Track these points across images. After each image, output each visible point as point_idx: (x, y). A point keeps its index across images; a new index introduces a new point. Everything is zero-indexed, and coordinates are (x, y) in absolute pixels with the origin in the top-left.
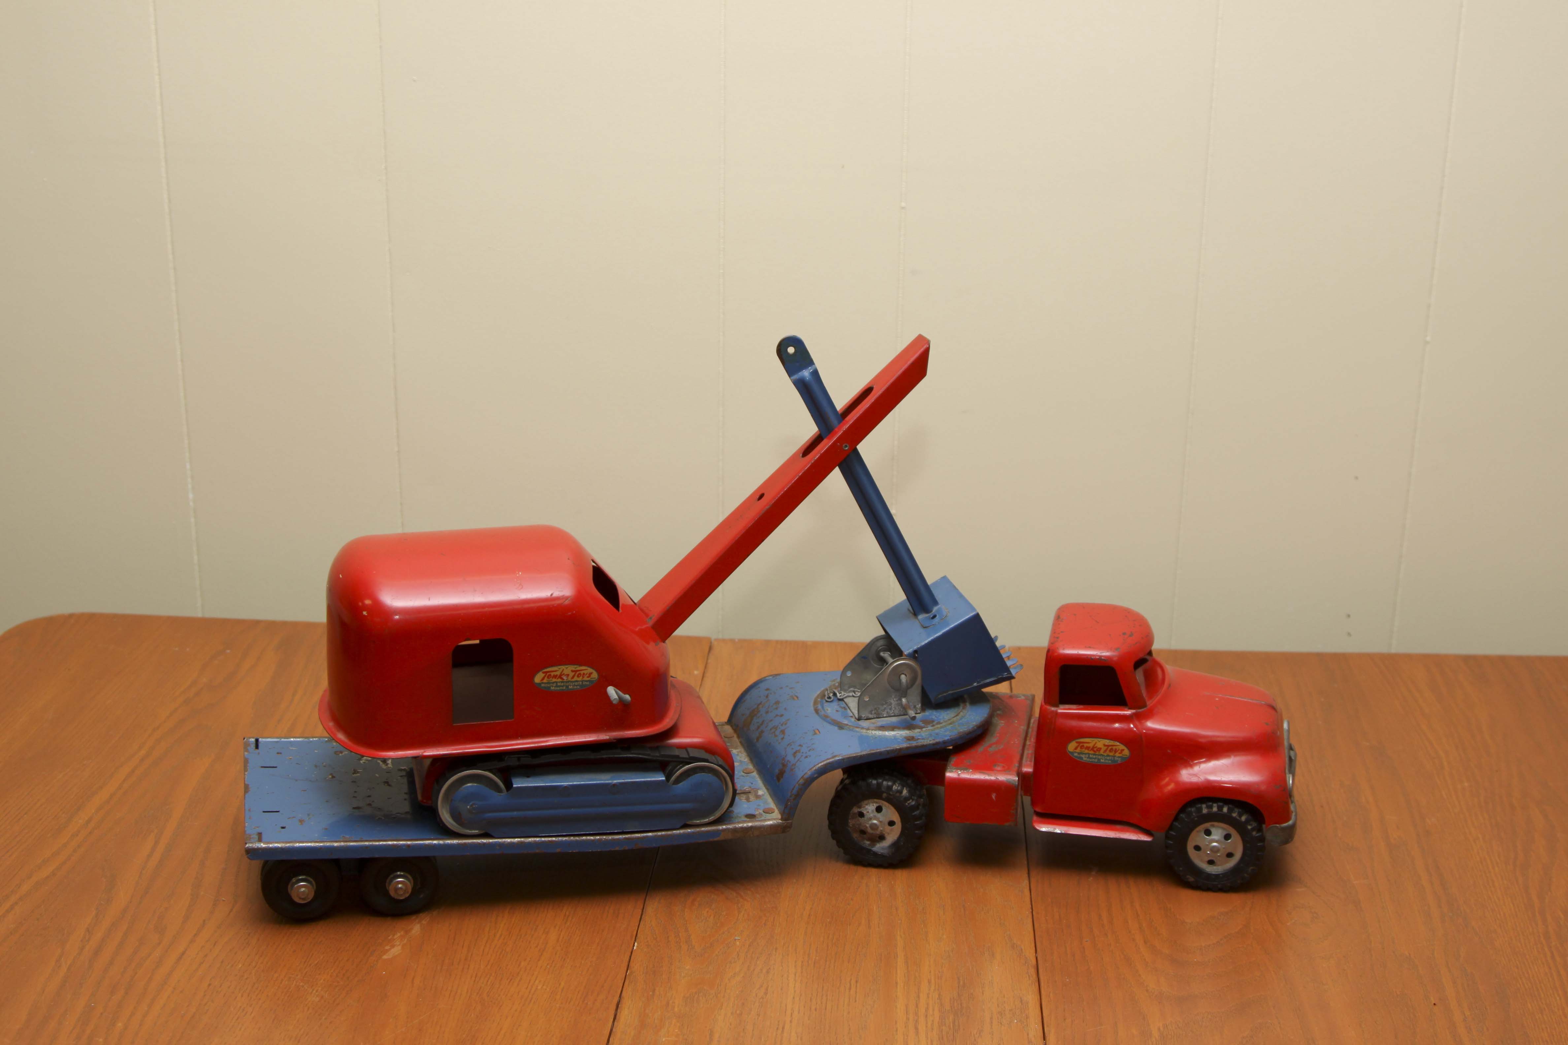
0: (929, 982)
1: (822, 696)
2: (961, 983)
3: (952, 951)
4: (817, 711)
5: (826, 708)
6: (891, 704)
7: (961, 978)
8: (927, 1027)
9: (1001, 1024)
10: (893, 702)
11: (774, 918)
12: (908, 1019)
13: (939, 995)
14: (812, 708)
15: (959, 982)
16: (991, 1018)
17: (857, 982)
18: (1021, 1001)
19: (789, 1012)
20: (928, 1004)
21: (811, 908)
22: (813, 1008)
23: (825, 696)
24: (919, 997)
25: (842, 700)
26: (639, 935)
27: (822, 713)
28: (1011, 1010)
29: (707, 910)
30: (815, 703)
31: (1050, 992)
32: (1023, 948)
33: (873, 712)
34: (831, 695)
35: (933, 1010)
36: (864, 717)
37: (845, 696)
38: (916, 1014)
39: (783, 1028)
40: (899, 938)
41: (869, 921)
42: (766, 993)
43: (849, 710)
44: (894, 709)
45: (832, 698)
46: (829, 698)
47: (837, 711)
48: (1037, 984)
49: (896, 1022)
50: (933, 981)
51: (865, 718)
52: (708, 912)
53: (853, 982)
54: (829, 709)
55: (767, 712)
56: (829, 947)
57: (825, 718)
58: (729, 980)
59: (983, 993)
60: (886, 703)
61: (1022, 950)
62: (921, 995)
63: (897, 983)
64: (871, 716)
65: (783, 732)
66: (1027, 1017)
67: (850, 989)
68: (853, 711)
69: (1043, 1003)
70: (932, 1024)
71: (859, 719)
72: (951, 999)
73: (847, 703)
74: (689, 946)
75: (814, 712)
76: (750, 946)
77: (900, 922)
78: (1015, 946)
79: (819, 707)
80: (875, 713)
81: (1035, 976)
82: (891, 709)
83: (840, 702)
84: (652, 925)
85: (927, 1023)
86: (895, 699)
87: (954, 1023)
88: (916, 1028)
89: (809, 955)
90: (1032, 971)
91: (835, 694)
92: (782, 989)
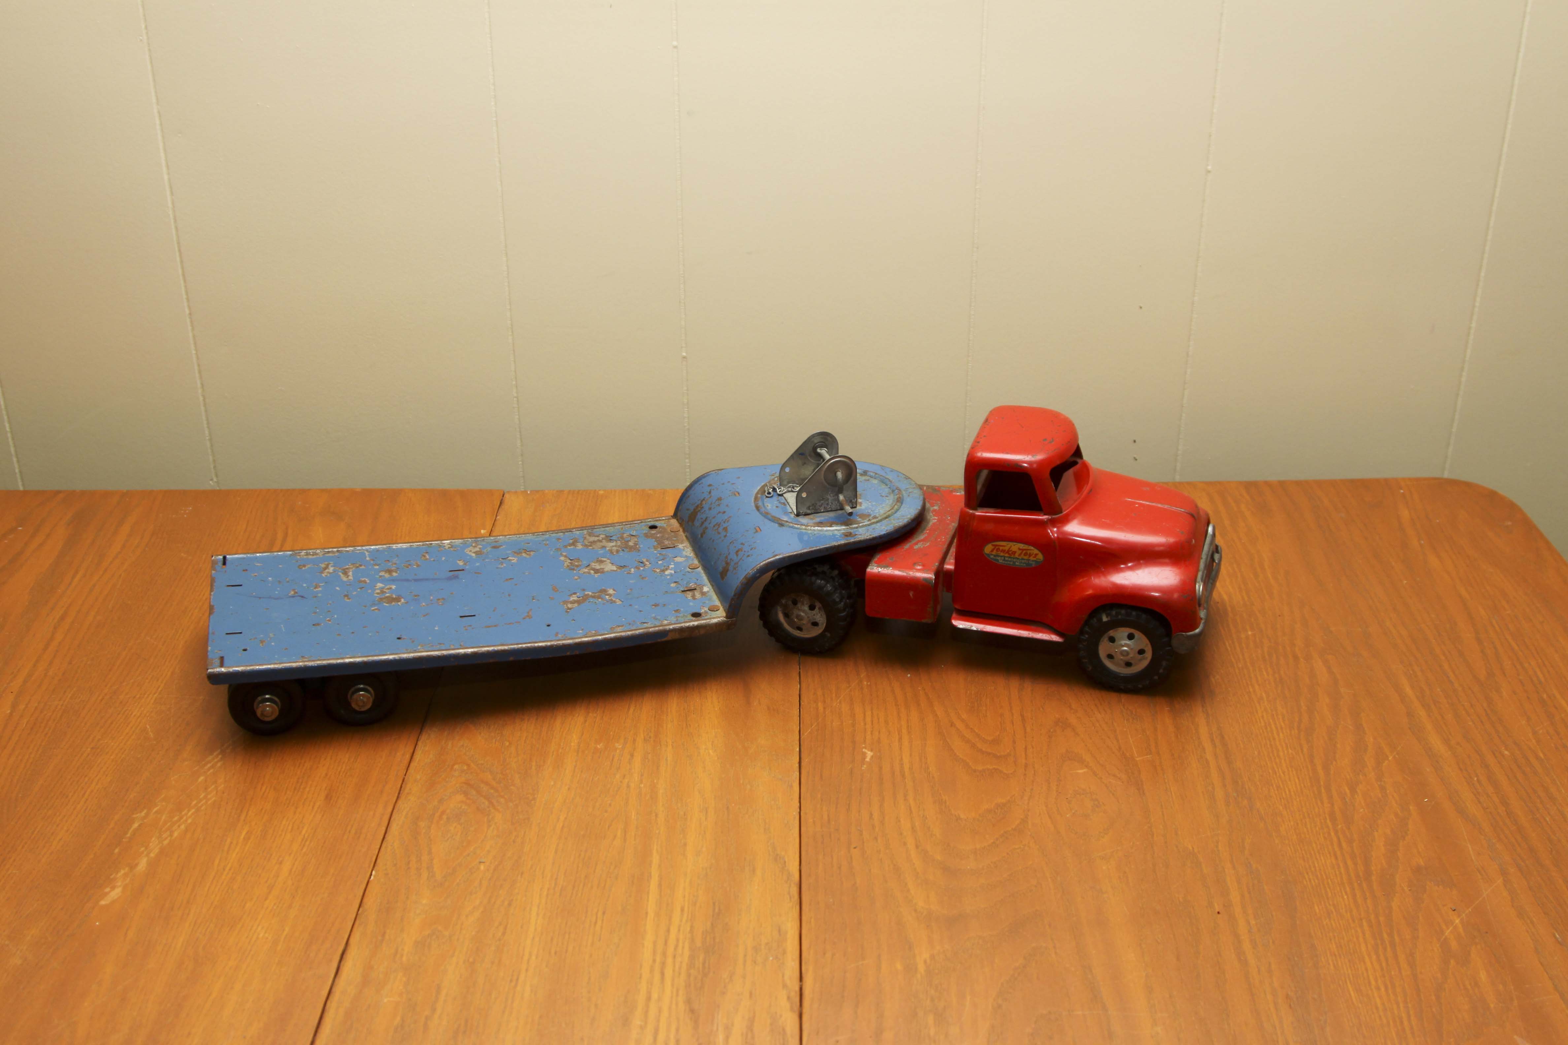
1: (762, 491)
4: (757, 508)
5: (766, 505)
6: (828, 499)
10: (830, 497)
14: (753, 504)
23: (765, 492)
25: (781, 495)
27: (763, 510)
30: (756, 499)
33: (811, 508)
34: (771, 490)
36: (803, 512)
37: (784, 491)
43: (788, 506)
44: (831, 504)
45: (772, 493)
46: (769, 493)
47: (777, 507)
51: (804, 514)
54: (769, 505)
55: (710, 509)
57: (766, 515)
60: (823, 499)
64: (809, 512)
65: (725, 529)
68: (792, 507)
71: (798, 515)
73: (786, 498)
75: (754, 508)
79: (760, 504)
80: (813, 509)
82: (828, 504)
83: (780, 497)
86: (831, 495)
91: (774, 490)
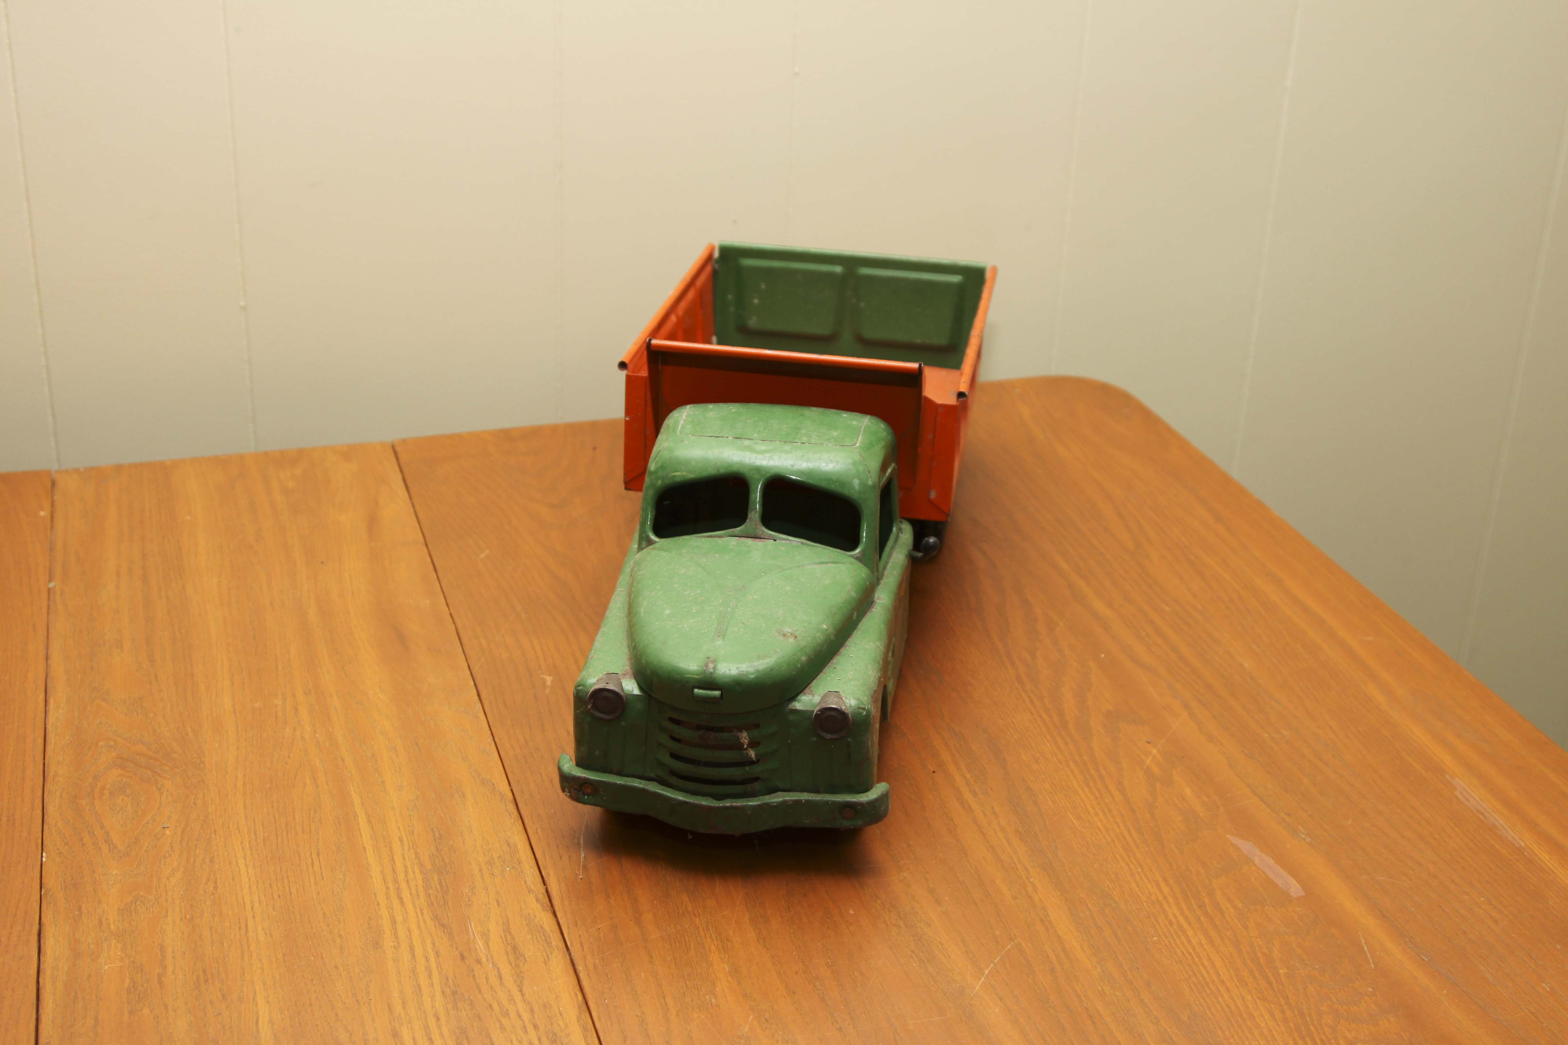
0: (401, 840)
2: (437, 835)
3: (418, 800)
7: (435, 830)
8: (411, 894)
9: (493, 875)
11: (204, 794)
12: (388, 888)
13: (416, 854)
15: (434, 835)
16: (481, 870)
17: (318, 854)
18: (508, 844)
19: (248, 906)
20: (406, 867)
21: (244, 776)
22: (276, 896)
24: (393, 860)
26: (45, 843)
28: (500, 857)
29: (121, 797)
31: (537, 829)
32: (494, 782)
35: (414, 872)
38: (396, 880)
39: (246, 926)
40: (354, 795)
41: (314, 779)
42: (216, 888)
48: (520, 822)
49: (375, 894)
50: (405, 839)
52: (122, 800)
53: (314, 856)
56: (277, 819)
58: (168, 878)
59: (464, 843)
61: (493, 784)
62: (396, 858)
63: (364, 848)
66: (520, 862)
67: (313, 864)
69: (533, 843)
70: (417, 892)
72: (429, 856)
74: (109, 846)
76: (183, 832)
77: (349, 774)
78: (486, 782)
81: (515, 813)
84: (58, 828)
85: (410, 889)
87: (440, 884)
88: (401, 898)
89: (255, 832)
90: (512, 807)
92: (233, 879)
